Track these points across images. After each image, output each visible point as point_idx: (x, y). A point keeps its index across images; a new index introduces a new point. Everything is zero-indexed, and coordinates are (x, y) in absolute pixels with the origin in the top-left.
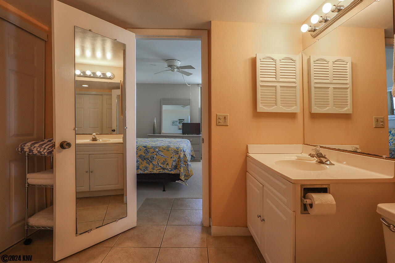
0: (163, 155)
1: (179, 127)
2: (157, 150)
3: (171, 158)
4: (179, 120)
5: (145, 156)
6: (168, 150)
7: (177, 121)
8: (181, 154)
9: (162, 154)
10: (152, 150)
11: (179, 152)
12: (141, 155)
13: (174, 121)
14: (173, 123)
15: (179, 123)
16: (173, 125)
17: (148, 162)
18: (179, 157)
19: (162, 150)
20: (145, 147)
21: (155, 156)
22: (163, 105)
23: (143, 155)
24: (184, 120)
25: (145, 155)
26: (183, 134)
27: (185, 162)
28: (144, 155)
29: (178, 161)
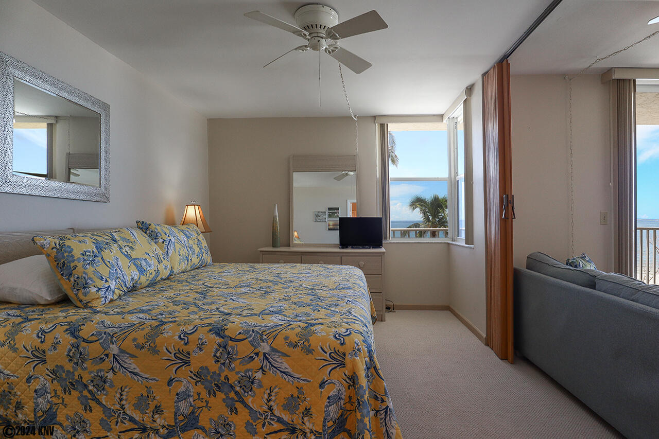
0: (289, 370)
1: (329, 225)
2: (265, 348)
3: (322, 385)
4: (330, 209)
5: (219, 375)
6: (309, 351)
7: (325, 212)
8: (354, 365)
9: (285, 365)
10: (244, 349)
11: (348, 357)
12: (201, 368)
13: (318, 212)
14: (317, 216)
15: (330, 216)
16: (316, 221)
17: (232, 399)
18: (353, 380)
19: (286, 349)
20: (219, 331)
21: (259, 375)
22: (294, 172)
23: (212, 370)
24: (338, 209)
25: (220, 369)
26: (343, 248)
27: (376, 398)
28: (214, 367)
29: (350, 397)
